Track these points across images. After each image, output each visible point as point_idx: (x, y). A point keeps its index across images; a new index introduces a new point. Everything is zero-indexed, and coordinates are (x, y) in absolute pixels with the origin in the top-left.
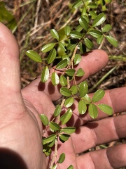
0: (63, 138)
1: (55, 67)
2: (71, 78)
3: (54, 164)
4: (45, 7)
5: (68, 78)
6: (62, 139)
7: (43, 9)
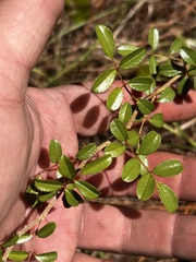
0: (70, 198)
1: (126, 82)
2: (140, 116)
3: (28, 233)
4: (142, 19)
5: (136, 112)
6: (68, 198)
7: (137, 21)
